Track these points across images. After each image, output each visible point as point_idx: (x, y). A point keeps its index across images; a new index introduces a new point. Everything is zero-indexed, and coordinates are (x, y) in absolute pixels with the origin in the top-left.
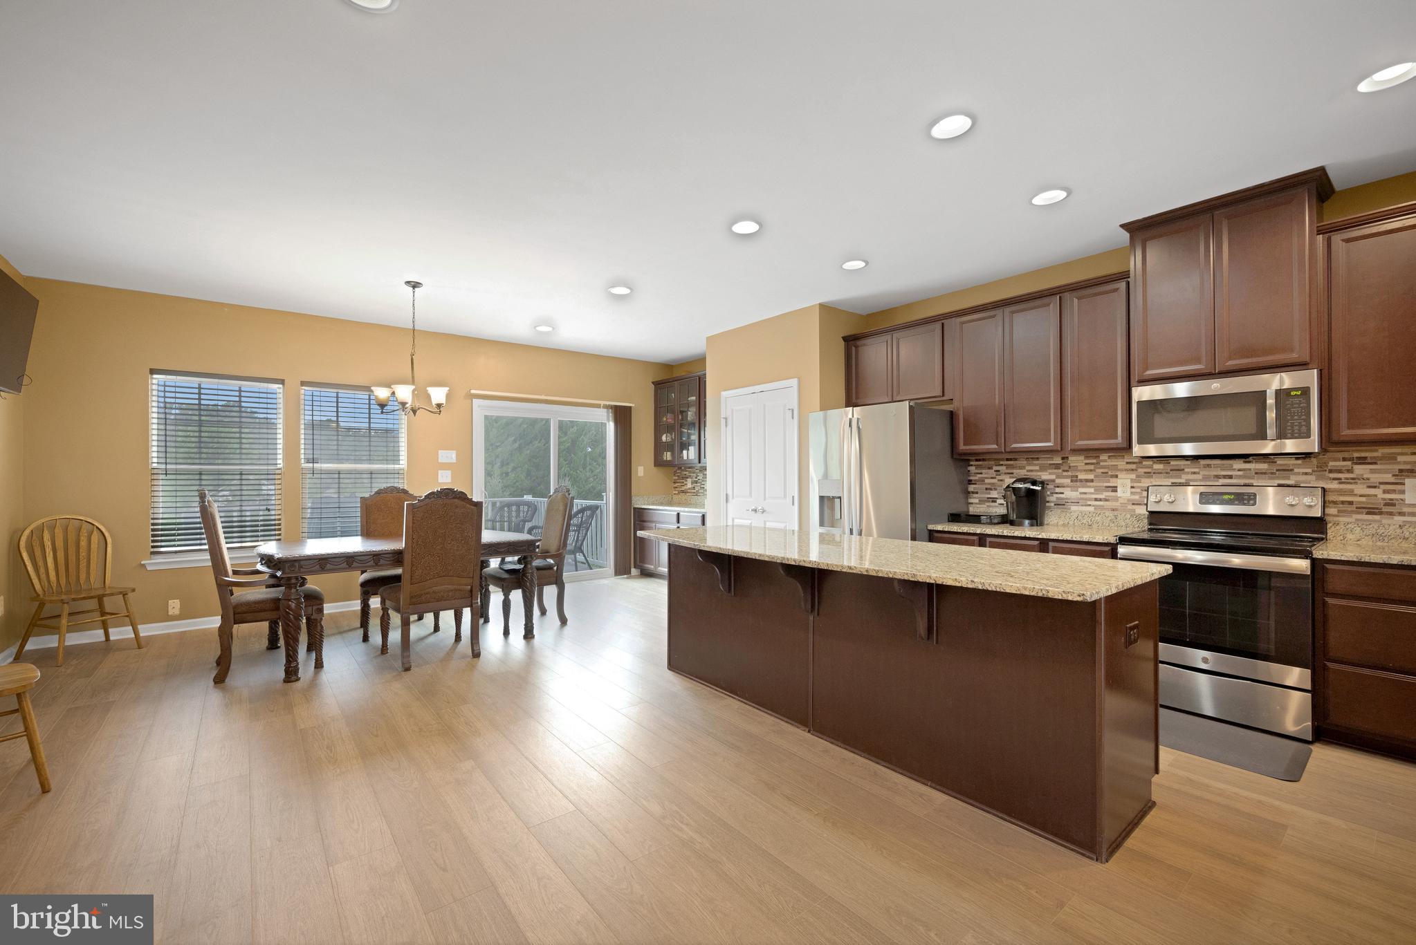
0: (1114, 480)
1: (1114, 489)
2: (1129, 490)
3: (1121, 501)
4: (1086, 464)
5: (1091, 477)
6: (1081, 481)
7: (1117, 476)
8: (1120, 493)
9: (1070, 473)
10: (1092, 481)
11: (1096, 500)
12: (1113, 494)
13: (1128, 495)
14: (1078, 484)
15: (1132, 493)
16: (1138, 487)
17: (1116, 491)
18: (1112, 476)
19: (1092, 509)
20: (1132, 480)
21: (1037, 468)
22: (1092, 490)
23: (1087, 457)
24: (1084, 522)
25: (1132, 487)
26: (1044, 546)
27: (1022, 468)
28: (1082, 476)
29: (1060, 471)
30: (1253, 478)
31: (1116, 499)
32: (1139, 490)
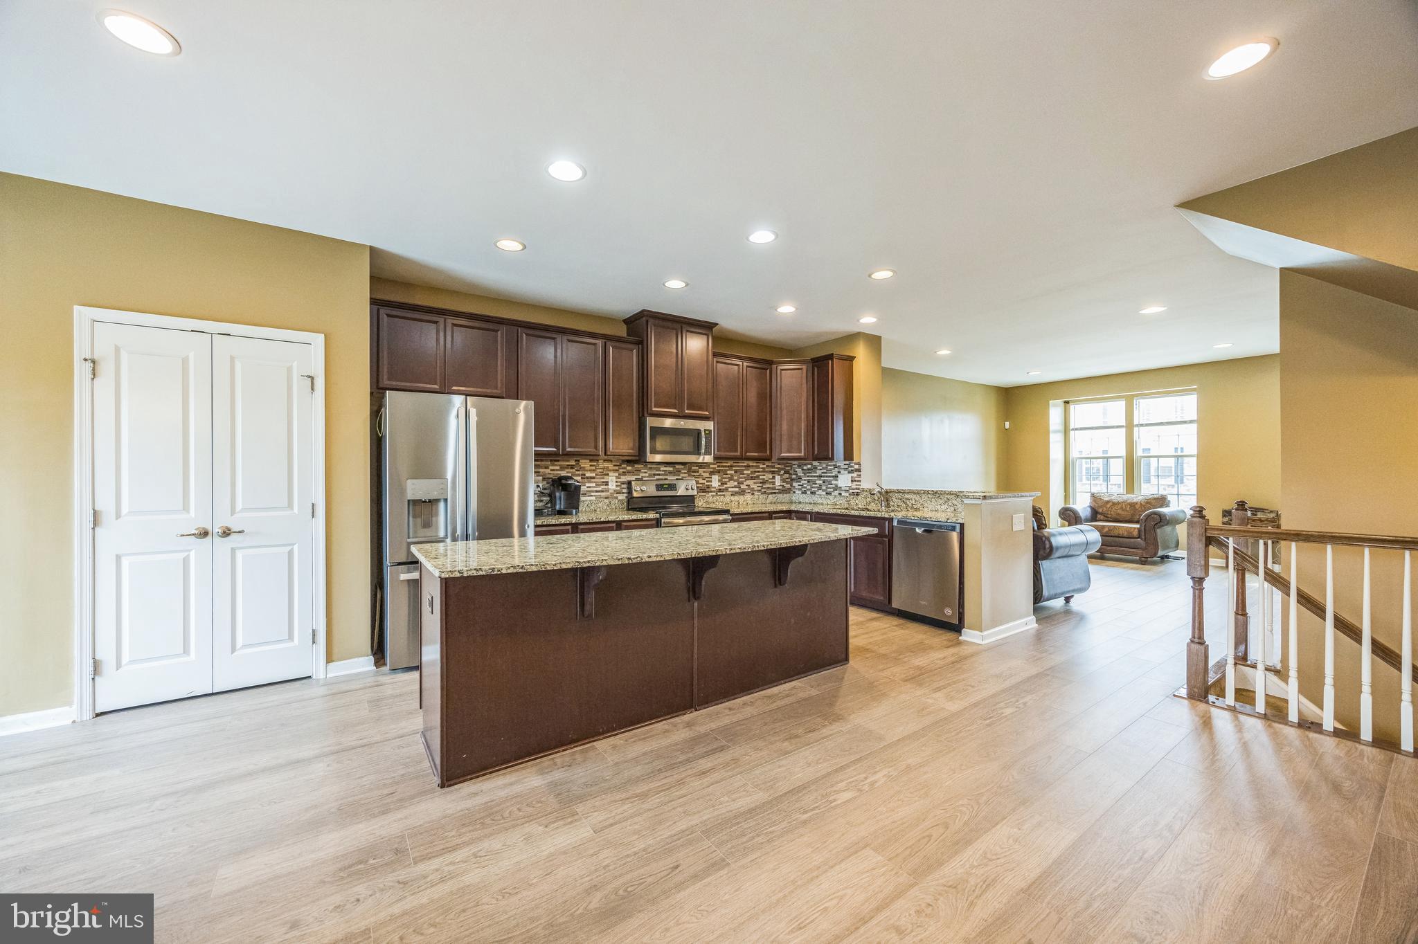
0: (606, 477)
1: (607, 483)
2: (615, 484)
3: (610, 491)
4: (591, 466)
5: (593, 475)
6: (587, 478)
7: (608, 475)
8: (610, 487)
9: (581, 473)
10: (594, 478)
11: (597, 491)
12: (606, 487)
13: (614, 487)
14: (586, 480)
15: (617, 486)
16: (620, 482)
17: (608, 485)
18: (605, 475)
19: (594, 498)
20: (617, 478)
21: (558, 468)
22: (594, 485)
23: (591, 461)
24: (592, 508)
25: (616, 482)
26: (576, 528)
27: (547, 468)
28: (588, 474)
29: (574, 470)
30: (667, 475)
31: (607, 490)
32: (619, 484)
